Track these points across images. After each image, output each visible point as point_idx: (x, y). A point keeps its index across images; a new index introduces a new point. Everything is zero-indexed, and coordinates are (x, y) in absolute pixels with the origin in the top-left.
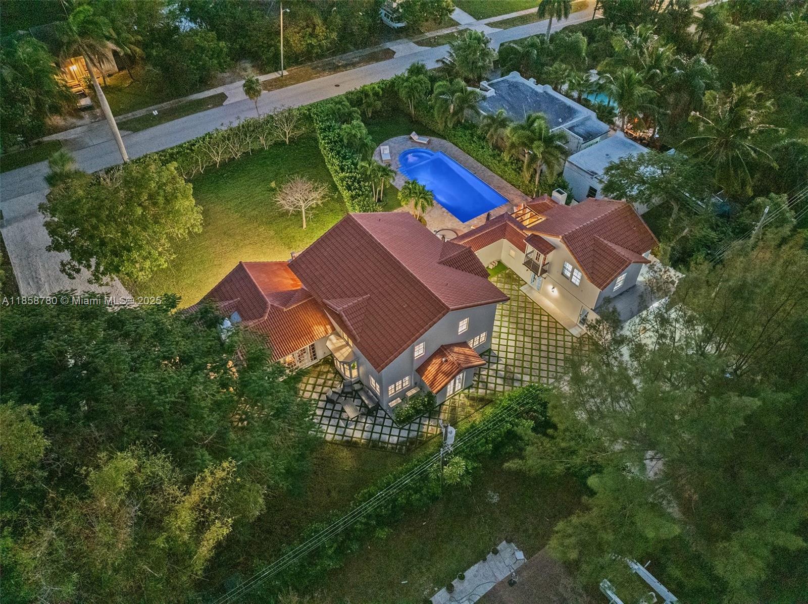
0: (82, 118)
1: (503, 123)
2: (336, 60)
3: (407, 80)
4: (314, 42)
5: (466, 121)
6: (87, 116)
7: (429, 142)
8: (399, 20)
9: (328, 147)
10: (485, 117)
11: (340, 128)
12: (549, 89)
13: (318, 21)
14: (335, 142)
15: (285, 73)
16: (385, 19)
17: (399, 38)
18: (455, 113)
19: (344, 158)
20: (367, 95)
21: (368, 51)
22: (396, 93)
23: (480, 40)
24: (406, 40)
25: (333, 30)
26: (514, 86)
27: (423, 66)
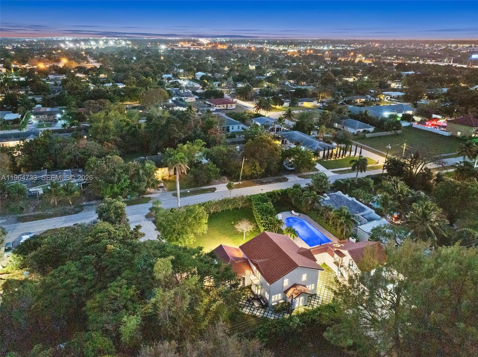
0: (159, 190)
1: (331, 210)
2: (262, 180)
3: (292, 190)
4: (255, 172)
5: (316, 208)
6: (161, 189)
7: (299, 215)
8: (291, 167)
9: (257, 211)
10: (323, 207)
11: (263, 204)
12: (354, 199)
13: (258, 164)
14: (260, 209)
15: (241, 183)
16: (285, 166)
17: (291, 174)
18: (311, 204)
19: (263, 215)
20: (275, 194)
21: (277, 177)
22: (287, 195)
23: (324, 177)
24: (294, 175)
25: (263, 168)
26: (339, 197)
27: (299, 185)
